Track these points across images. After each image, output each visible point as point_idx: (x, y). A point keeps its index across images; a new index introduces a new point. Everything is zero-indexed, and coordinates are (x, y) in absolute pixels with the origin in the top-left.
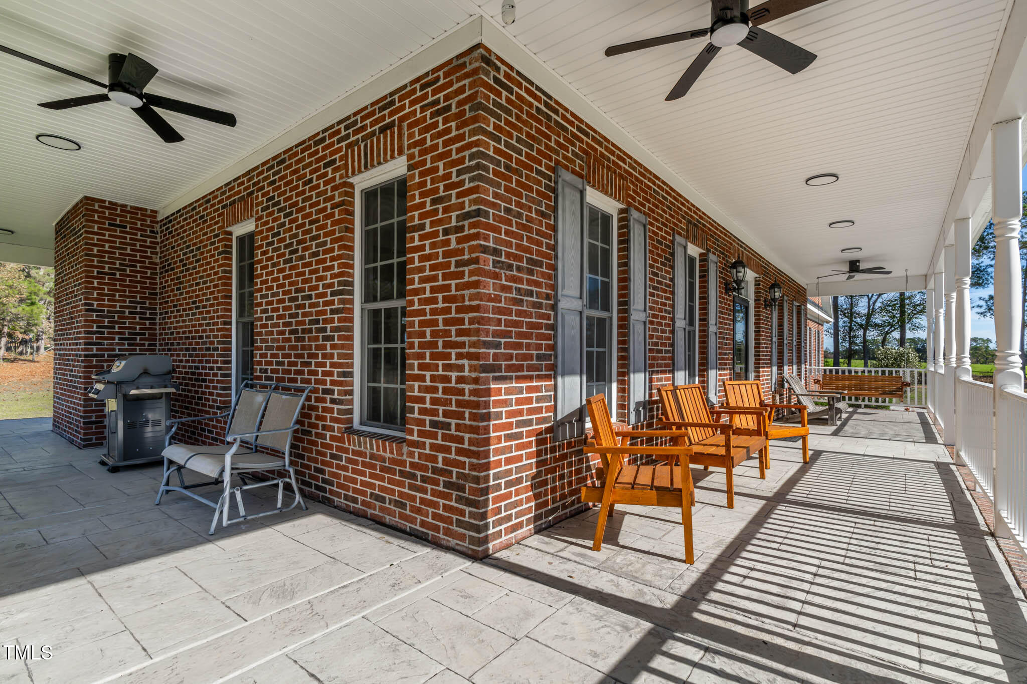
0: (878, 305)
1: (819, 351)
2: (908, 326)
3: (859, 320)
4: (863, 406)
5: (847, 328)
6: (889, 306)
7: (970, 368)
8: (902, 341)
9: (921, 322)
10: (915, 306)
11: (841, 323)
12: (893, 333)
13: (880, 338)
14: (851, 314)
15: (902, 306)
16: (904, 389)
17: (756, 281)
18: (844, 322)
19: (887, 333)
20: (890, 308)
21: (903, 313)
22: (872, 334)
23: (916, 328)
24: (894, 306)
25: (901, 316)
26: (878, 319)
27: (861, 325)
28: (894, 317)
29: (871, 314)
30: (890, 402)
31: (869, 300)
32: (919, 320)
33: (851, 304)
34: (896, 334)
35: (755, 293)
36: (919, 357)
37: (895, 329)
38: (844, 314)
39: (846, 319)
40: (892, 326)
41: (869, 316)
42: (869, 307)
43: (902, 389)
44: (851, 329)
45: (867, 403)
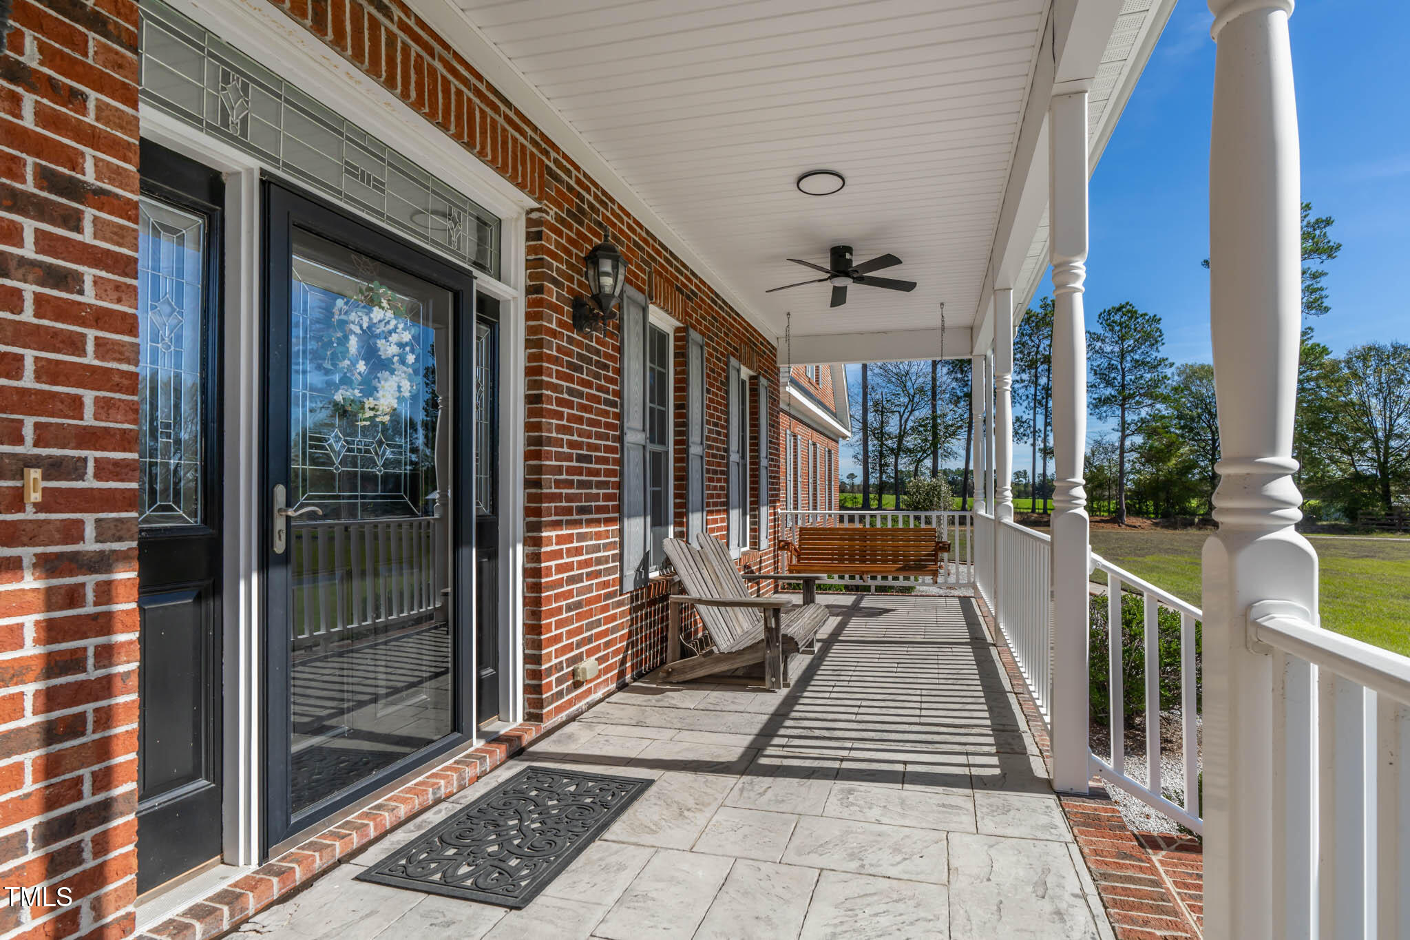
0: (910, 424)
1: (830, 481)
2: (940, 451)
3: (889, 443)
4: (873, 589)
5: (877, 454)
6: (921, 426)
7: (1012, 505)
8: (934, 472)
9: (954, 448)
10: (947, 427)
11: (870, 448)
12: (925, 461)
13: (912, 468)
14: (881, 435)
15: (935, 426)
16: (940, 555)
17: (530, 223)
18: (874, 445)
19: (920, 461)
20: (921, 429)
21: (935, 435)
22: (904, 464)
23: (949, 454)
24: (925, 426)
25: (933, 439)
26: (910, 441)
27: (892, 450)
28: (926, 440)
29: (903, 436)
30: (916, 580)
31: (901, 417)
32: (950, 445)
33: (882, 422)
34: (928, 462)
35: (529, 264)
36: (952, 490)
37: (928, 455)
38: (874, 434)
39: (876, 442)
40: (924, 451)
41: (901, 437)
42: (901, 426)
43: (936, 555)
44: (881, 453)
45: (879, 582)
